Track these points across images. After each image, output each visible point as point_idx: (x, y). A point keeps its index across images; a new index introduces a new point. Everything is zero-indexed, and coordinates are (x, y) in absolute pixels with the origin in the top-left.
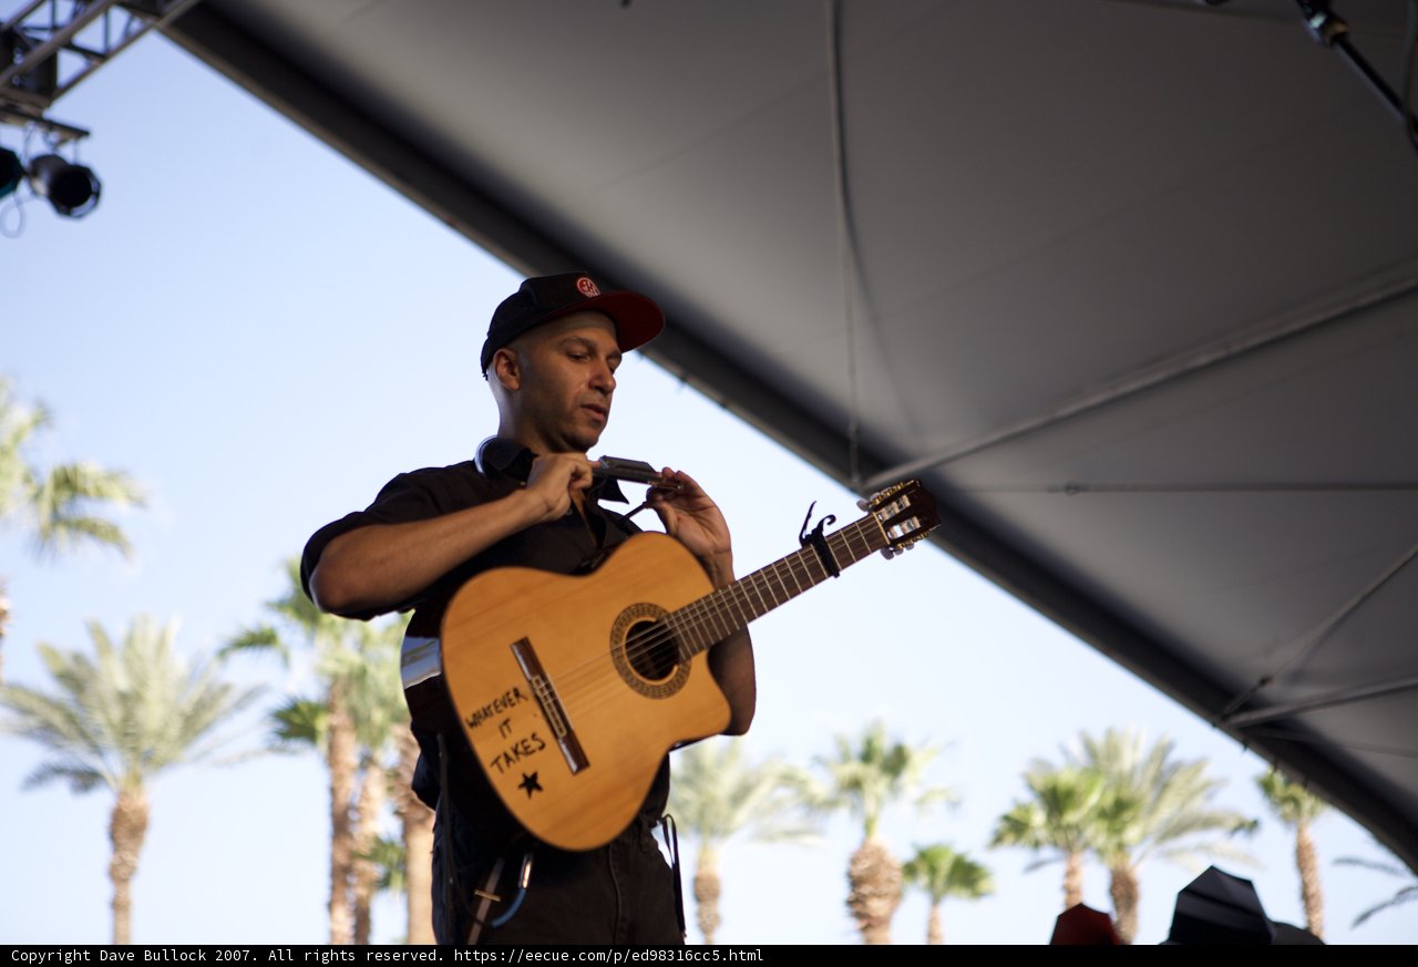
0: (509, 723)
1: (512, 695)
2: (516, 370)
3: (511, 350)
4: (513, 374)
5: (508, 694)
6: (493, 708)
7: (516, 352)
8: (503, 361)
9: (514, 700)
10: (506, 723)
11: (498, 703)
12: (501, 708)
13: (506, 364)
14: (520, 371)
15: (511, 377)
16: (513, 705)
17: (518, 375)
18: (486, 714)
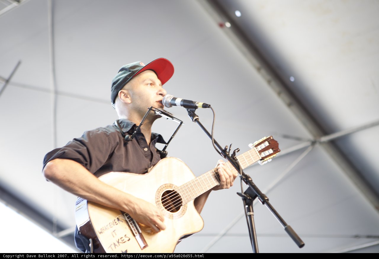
0: (115, 231)
1: (116, 220)
2: (128, 96)
3: (124, 90)
4: (127, 97)
5: (115, 220)
6: (109, 226)
7: (127, 90)
8: (122, 95)
9: (117, 222)
10: (114, 231)
11: (111, 224)
12: (112, 226)
13: (124, 95)
14: (130, 96)
15: (127, 99)
16: (117, 224)
17: (130, 98)
18: (106, 229)
